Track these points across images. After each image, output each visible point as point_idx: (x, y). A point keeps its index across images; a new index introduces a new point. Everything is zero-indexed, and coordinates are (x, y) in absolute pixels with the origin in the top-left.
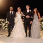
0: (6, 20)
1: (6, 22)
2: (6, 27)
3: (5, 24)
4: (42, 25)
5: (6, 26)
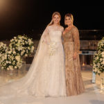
0: (10, 45)
1: (9, 50)
2: (10, 62)
3: (6, 56)
4: (101, 59)
5: (8, 60)
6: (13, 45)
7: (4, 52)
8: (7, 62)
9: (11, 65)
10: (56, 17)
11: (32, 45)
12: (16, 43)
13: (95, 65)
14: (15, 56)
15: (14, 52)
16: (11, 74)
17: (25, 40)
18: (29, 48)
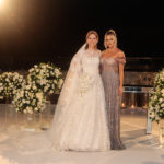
0: (29, 77)
1: (27, 84)
2: (28, 102)
3: (22, 92)
4: (161, 100)
5: (25, 98)
6: (32, 77)
7: (20, 87)
8: (24, 101)
9: (30, 105)
10: (92, 38)
11: (61, 77)
12: (38, 74)
13: (152, 108)
14: (35, 92)
15: (35, 88)
16: (30, 119)
17: (50, 70)
18: (55, 81)
